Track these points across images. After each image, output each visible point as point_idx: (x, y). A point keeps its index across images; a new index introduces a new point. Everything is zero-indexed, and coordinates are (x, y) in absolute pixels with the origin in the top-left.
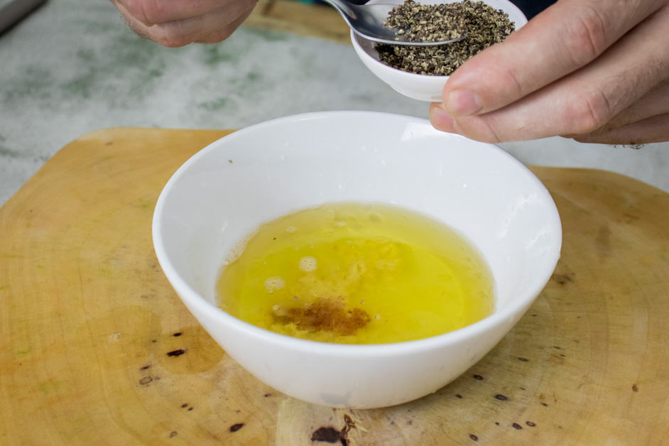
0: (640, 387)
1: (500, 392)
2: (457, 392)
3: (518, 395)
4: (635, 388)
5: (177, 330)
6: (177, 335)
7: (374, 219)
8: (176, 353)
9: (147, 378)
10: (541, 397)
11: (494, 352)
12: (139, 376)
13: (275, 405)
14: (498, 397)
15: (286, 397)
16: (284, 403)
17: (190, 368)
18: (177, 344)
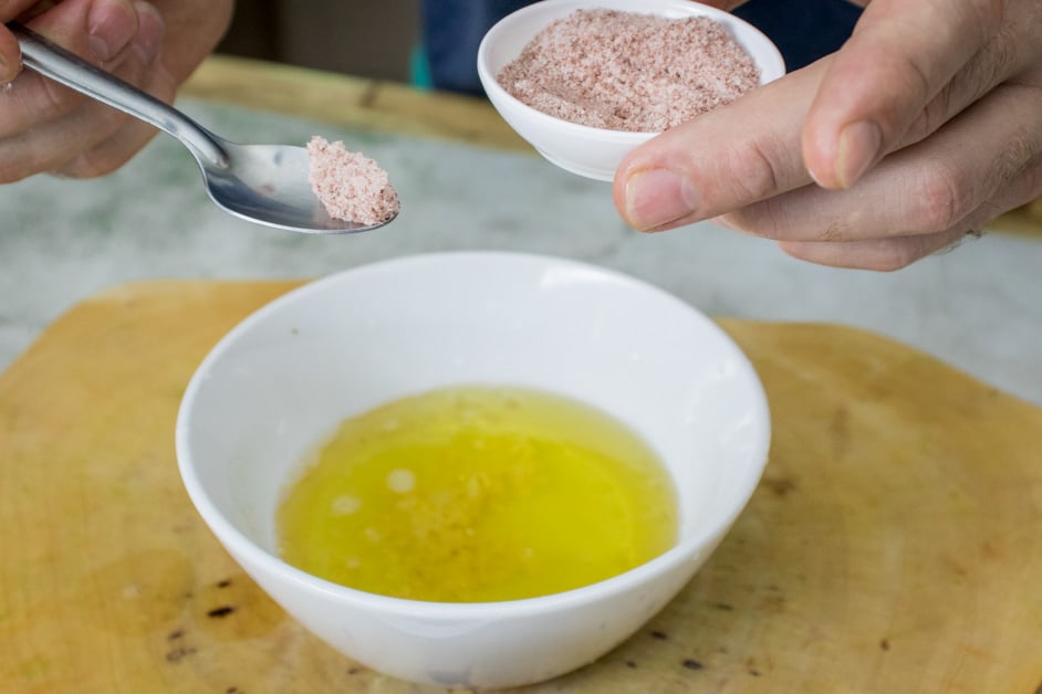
0: (892, 644)
1: (690, 655)
2: (629, 657)
3: (717, 660)
4: (885, 645)
5: (222, 577)
6: (224, 585)
7: (512, 405)
8: (221, 613)
9: (179, 650)
10: (751, 662)
11: (682, 598)
12: (166, 648)
13: (364, 685)
14: (690, 664)
15: (379, 675)
16: (376, 684)
17: (242, 633)
18: (223, 599)
